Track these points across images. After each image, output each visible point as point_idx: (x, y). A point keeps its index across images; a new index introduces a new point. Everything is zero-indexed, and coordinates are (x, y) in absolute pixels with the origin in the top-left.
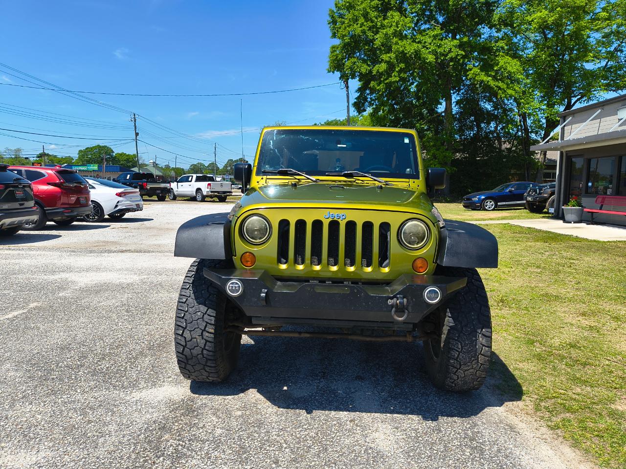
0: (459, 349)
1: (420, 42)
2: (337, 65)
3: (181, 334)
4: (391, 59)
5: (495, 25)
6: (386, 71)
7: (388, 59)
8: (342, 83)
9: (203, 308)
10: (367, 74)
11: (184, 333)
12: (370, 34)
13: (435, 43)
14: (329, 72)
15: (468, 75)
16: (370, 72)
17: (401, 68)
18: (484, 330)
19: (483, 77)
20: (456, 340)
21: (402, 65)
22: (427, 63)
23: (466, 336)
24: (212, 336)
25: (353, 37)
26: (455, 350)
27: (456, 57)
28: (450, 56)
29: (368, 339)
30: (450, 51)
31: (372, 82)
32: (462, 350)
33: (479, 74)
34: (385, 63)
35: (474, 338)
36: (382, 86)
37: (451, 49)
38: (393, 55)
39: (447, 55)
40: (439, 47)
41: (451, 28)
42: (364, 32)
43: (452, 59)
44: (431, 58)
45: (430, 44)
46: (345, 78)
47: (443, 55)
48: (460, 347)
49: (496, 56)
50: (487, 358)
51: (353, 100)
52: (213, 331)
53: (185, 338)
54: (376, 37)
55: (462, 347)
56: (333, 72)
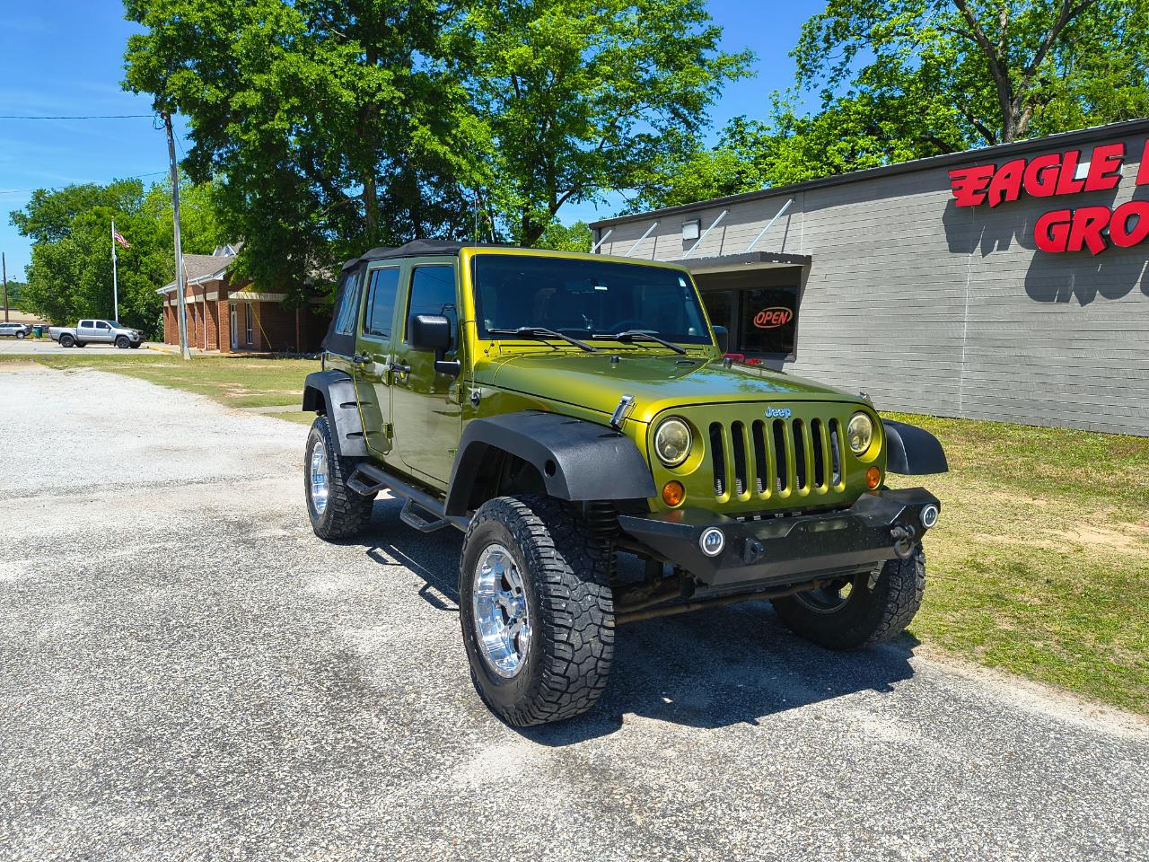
1: (322, 61)
2: (147, 79)
3: (565, 639)
4: (270, 85)
5: (445, 55)
6: (260, 108)
7: (265, 85)
8: (159, 118)
9: (593, 588)
10: (216, 106)
11: (571, 638)
12: (219, 29)
13: (350, 70)
14: (125, 89)
15: (412, 138)
16: (225, 102)
17: (293, 106)
19: (435, 145)
21: (295, 101)
22: (341, 104)
24: (612, 633)
25: (183, 27)
27: (390, 102)
28: (379, 96)
30: (379, 88)
31: (231, 125)
33: (429, 139)
34: (257, 91)
36: (252, 136)
37: (380, 85)
38: (274, 79)
39: (373, 95)
40: (361, 77)
41: (377, 45)
42: (207, 21)
43: (382, 103)
44: (348, 96)
45: (342, 69)
46: (164, 108)
47: (367, 94)
49: (451, 109)
51: (182, 155)
52: (612, 624)
53: (572, 645)
54: (232, 36)
56: (136, 92)
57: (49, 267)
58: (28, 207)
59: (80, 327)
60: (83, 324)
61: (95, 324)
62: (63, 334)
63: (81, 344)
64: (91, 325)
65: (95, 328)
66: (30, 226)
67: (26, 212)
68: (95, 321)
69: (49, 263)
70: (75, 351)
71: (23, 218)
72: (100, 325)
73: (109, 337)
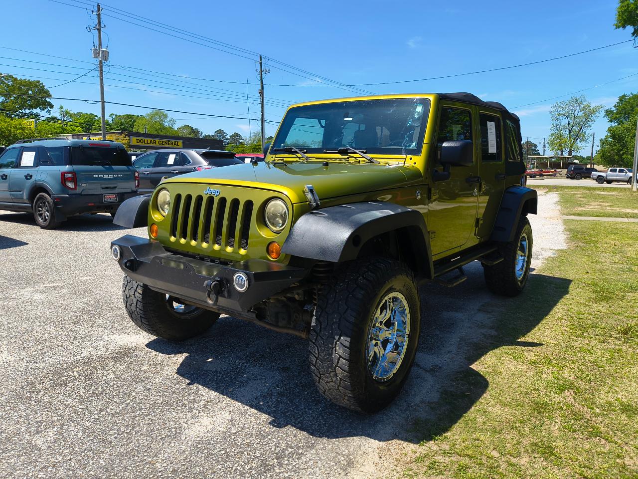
0: (316, 354)
18: (342, 338)
20: (313, 342)
23: (323, 342)
24: (141, 296)
26: (312, 353)
29: (268, 327)
32: (318, 356)
35: (330, 345)
48: (317, 352)
50: (346, 374)
52: (141, 292)
55: (319, 353)
57: (613, 139)
58: (615, 106)
59: (609, 172)
60: (611, 171)
61: (618, 170)
62: (599, 176)
63: (609, 182)
64: (615, 171)
65: (617, 173)
66: (615, 116)
67: (613, 109)
68: (618, 169)
69: (613, 136)
70: (605, 185)
71: (612, 112)
72: (621, 171)
73: (625, 178)
